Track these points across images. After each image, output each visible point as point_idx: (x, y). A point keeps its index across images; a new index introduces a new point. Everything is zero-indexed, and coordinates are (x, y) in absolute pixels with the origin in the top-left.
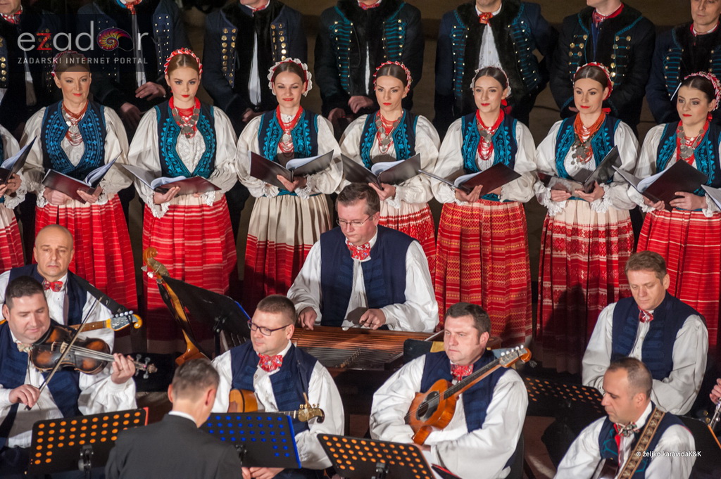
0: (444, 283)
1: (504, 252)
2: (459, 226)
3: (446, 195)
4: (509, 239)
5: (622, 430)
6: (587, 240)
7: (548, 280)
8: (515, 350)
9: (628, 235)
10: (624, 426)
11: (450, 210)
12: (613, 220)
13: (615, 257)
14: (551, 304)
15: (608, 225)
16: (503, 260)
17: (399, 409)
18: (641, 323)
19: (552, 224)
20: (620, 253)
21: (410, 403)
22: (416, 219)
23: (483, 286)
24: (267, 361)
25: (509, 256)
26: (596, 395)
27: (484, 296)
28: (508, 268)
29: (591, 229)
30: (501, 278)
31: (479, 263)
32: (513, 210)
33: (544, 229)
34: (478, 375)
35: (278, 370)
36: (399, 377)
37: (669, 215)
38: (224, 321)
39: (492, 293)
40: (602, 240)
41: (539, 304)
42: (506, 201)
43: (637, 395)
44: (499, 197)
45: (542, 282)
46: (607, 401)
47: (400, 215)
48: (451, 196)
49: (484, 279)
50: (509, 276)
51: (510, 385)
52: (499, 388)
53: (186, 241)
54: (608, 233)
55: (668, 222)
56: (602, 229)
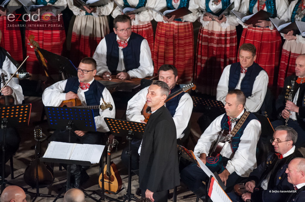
0: (157, 55)
1: (183, 43)
2: (164, 32)
3: (159, 18)
4: (185, 37)
5: (231, 120)
6: (217, 38)
7: (200, 55)
8: (189, 85)
9: (234, 37)
10: (232, 118)
11: (161, 24)
12: (229, 30)
13: (228, 46)
14: (200, 65)
15: (226, 32)
16: (183, 46)
17: (138, 108)
18: (241, 73)
19: (203, 30)
20: (230, 44)
21: (144, 106)
22: (146, 27)
23: (174, 57)
24: (83, 85)
25: (185, 45)
26: (221, 104)
27: (174, 62)
28: (185, 50)
29: (219, 33)
30: (182, 54)
31: (173, 48)
32: (188, 25)
33: (199, 33)
34: (173, 95)
35: (88, 89)
36: (139, 94)
37: (254, 29)
38: (64, 68)
39: (178, 60)
40: (223, 38)
41: (196, 65)
42: (185, 22)
43: (239, 105)
44: (182, 20)
45: (197, 56)
46: (226, 106)
47: (139, 25)
48: (161, 19)
49: (174, 54)
50: (185, 53)
51: (186, 99)
52: (181, 101)
53: (44, 32)
54: (226, 35)
55: (254, 32)
56: (223, 33)
